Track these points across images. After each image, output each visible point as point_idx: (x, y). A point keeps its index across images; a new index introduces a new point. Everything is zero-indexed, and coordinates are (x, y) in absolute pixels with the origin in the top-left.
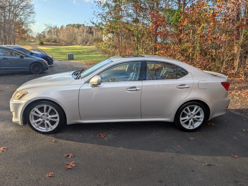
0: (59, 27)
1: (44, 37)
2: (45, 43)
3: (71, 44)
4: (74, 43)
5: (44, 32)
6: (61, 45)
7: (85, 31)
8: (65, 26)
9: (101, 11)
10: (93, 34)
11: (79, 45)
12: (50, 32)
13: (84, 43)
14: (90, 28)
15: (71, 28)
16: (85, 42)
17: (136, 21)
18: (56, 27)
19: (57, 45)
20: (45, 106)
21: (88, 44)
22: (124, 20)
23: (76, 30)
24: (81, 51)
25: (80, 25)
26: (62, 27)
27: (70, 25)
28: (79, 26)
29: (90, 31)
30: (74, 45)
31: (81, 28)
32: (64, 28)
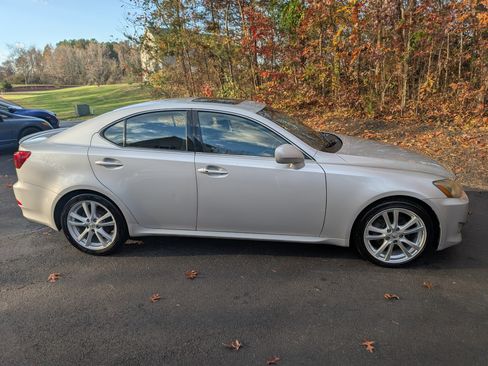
0: (41, 48)
1: (10, 72)
2: (14, 86)
3: (74, 84)
4: (80, 81)
5: (8, 62)
6: (53, 88)
8: (55, 47)
9: (140, 12)
10: (118, 60)
11: (92, 84)
12: (20, 61)
13: (103, 79)
14: (110, 46)
15: (68, 49)
16: (104, 77)
17: (214, 27)
18: (34, 49)
19: (44, 88)
21: (110, 80)
22: (190, 26)
23: (80, 53)
24: (100, 96)
25: (88, 42)
26: (48, 48)
27: (65, 42)
28: (84, 44)
29: (111, 51)
30: (82, 84)
31: (90, 48)
32: (53, 51)
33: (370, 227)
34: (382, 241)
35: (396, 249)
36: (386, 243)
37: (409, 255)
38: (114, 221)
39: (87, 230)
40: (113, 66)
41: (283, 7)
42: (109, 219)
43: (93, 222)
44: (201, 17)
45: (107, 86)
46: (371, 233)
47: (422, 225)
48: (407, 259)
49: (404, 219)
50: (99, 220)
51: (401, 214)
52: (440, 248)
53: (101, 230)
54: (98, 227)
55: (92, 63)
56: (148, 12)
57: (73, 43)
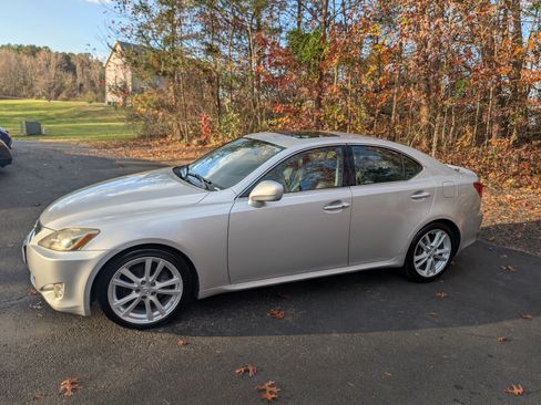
3: (15, 96)
4: (24, 93)
7: (53, 65)
10: (75, 73)
11: (39, 97)
13: (53, 94)
14: (67, 57)
15: (13, 55)
16: (56, 91)
20: (149, 261)
21: (63, 95)
23: (27, 61)
25: (39, 50)
28: (34, 51)
29: (67, 63)
30: (25, 97)
31: (41, 57)
40: (68, 80)
41: (302, 37)
44: (196, 36)
45: (58, 103)
55: (41, 74)
57: (19, 49)
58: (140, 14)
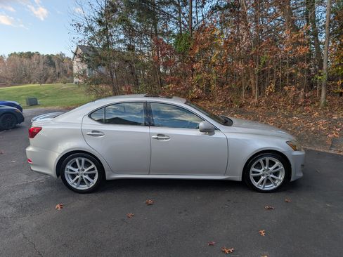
4: (26, 81)
7: (42, 63)
8: (7, 57)
10: (55, 67)
13: (43, 80)
14: (50, 57)
15: (18, 58)
17: (131, 48)
21: (49, 80)
22: (116, 47)
23: (26, 61)
25: (33, 54)
27: (15, 54)
28: (30, 55)
29: (50, 60)
31: (34, 58)
32: (5, 60)
33: (253, 169)
34: (260, 177)
35: (268, 182)
36: (262, 178)
37: (275, 185)
38: (96, 170)
39: (77, 177)
42: (93, 169)
43: (82, 171)
45: (46, 85)
46: (254, 172)
47: (282, 167)
48: (274, 187)
49: (272, 163)
50: (86, 170)
51: (270, 161)
52: (292, 180)
53: (87, 177)
54: (85, 174)
55: (35, 69)
56: (86, 37)
57: (21, 54)
58: (89, 32)
